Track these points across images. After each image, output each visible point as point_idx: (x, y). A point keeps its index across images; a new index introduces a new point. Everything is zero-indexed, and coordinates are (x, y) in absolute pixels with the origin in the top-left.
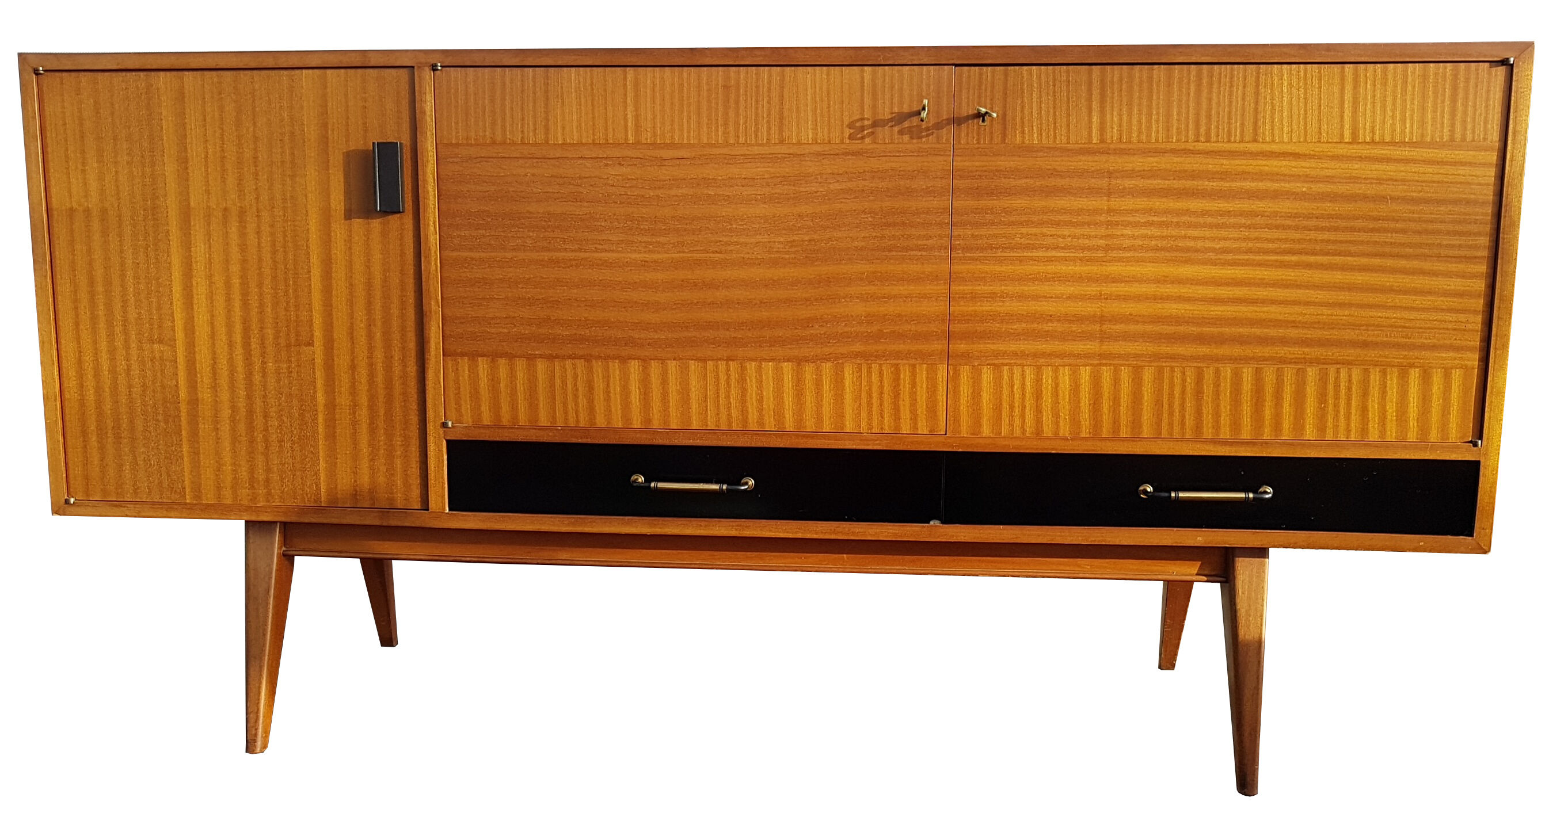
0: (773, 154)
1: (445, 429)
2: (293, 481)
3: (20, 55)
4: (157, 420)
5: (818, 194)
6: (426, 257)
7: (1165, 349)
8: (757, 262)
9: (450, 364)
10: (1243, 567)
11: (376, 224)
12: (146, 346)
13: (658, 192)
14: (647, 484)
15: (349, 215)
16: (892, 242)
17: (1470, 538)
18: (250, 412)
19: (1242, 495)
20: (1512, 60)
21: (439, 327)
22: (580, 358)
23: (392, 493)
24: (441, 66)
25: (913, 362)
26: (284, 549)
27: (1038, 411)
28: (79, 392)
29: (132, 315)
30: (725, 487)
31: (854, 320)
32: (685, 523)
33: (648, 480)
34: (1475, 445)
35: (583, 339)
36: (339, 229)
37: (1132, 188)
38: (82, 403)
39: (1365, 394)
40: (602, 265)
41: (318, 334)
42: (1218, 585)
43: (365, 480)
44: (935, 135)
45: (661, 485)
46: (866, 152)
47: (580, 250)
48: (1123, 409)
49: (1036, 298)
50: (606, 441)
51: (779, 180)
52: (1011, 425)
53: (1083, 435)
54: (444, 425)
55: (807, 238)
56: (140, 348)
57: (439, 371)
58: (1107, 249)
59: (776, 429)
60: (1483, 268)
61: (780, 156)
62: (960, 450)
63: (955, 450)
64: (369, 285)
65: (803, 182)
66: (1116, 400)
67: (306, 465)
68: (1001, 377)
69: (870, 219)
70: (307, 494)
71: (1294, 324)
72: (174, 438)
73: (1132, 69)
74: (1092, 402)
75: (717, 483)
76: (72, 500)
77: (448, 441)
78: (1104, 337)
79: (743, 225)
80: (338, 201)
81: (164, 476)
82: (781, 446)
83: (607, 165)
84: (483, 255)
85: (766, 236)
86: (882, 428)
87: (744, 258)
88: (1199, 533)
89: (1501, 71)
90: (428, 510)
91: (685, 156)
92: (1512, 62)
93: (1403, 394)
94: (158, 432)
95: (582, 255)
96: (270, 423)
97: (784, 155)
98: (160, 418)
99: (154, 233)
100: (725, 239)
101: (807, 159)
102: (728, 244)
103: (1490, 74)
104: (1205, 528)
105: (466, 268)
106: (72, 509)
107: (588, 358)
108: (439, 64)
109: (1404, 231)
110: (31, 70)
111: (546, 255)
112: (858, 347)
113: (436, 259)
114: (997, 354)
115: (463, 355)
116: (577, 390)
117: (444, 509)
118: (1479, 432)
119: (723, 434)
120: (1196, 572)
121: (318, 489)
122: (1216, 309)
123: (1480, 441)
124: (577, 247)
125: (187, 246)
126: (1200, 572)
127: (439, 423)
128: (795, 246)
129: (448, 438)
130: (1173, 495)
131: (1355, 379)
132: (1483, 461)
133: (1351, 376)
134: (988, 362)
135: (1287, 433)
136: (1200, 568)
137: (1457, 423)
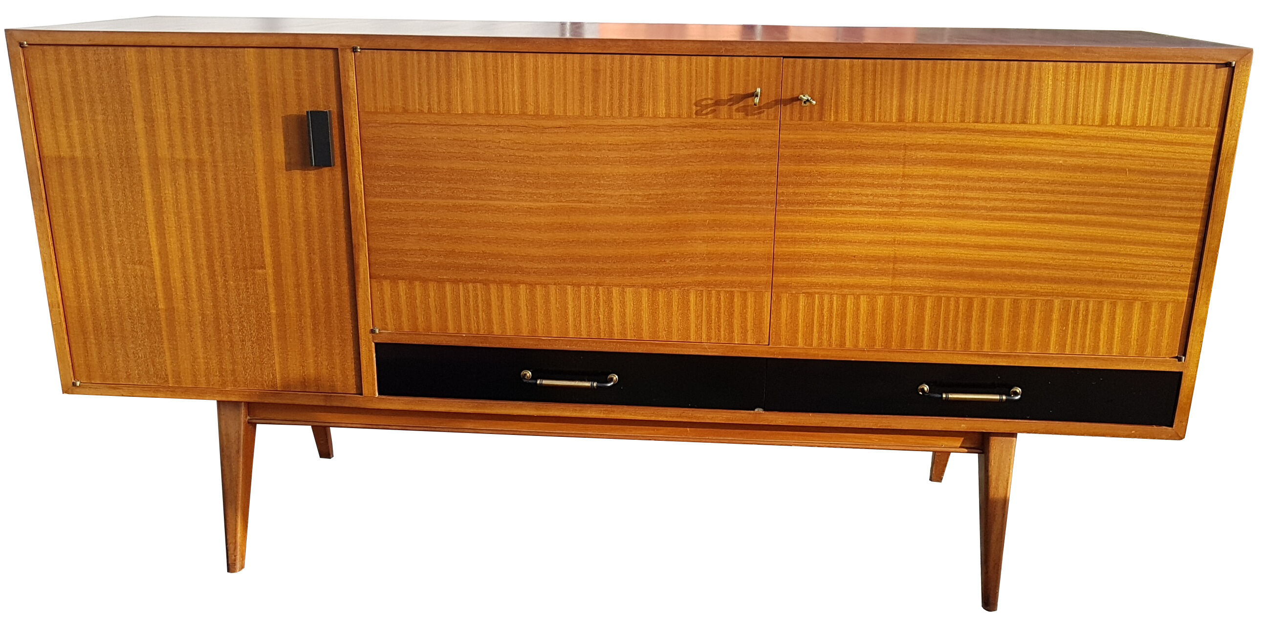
0: (633, 125)
1: (373, 335)
2: (254, 371)
3: (6, 31)
4: (142, 323)
5: (670, 158)
6: (353, 202)
7: (943, 283)
8: (620, 210)
9: (375, 285)
10: (996, 444)
11: (312, 174)
12: (129, 266)
13: (541, 154)
14: (534, 381)
15: (289, 167)
16: (730, 197)
17: (1170, 428)
18: (217, 318)
19: (997, 397)
20: (1234, 63)
21: (366, 256)
22: (480, 282)
23: (332, 381)
24: (360, 49)
25: (744, 289)
26: (248, 418)
27: (843, 329)
28: (77, 301)
29: (116, 241)
30: (595, 384)
31: (697, 257)
32: (564, 408)
33: (535, 377)
34: (1180, 360)
35: (481, 268)
36: (282, 178)
37: (923, 158)
38: (80, 309)
39: (1099, 319)
40: (496, 210)
41: (268, 260)
42: (976, 455)
43: (311, 371)
44: (765, 113)
45: (545, 382)
46: (710, 126)
47: (478, 198)
48: (909, 328)
49: (843, 242)
50: (501, 346)
51: (638, 146)
52: (820, 338)
53: (877, 347)
54: (373, 331)
55: (660, 192)
56: (124, 268)
57: (368, 290)
58: (901, 205)
59: (635, 339)
60: (1197, 226)
61: (639, 127)
62: (780, 357)
63: (775, 357)
64: (308, 222)
65: (658, 148)
66: (904, 321)
67: (263, 359)
68: (814, 302)
69: (712, 179)
70: (266, 382)
71: (1046, 266)
72: (157, 338)
73: (927, 63)
74: (885, 322)
75: (589, 381)
76: (78, 383)
77: (376, 344)
78: (895, 274)
79: (609, 181)
80: (280, 156)
81: (151, 366)
82: (640, 351)
83: (499, 132)
84: (398, 200)
85: (628, 191)
86: (718, 340)
87: (610, 207)
88: (963, 421)
89: (1224, 72)
90: (361, 394)
91: (562, 126)
92: (1234, 65)
93: (1128, 321)
94: (143, 332)
95: (480, 202)
96: (233, 327)
97: (643, 127)
98: (144, 322)
99: (130, 177)
100: (595, 192)
101: (661, 130)
102: (596, 196)
103: (1215, 73)
104: (969, 417)
105: (386, 211)
106: (78, 390)
107: (486, 283)
108: (359, 47)
109: (1137, 196)
110: (18, 44)
111: (451, 202)
112: (700, 278)
113: (361, 204)
114: (811, 285)
115: (385, 278)
116: (478, 306)
117: (375, 394)
118: (1184, 350)
119: (594, 342)
120: (959, 445)
121: (274, 377)
122: (985, 253)
123: (1184, 358)
124: (475, 196)
125: (157, 188)
126: (964, 446)
127: (368, 330)
128: (651, 199)
129: (376, 341)
130: (944, 396)
131: (1091, 309)
132: (1185, 372)
133: (1088, 306)
134: (803, 291)
135: (1035, 347)
136: (963, 442)
137: (1168, 343)
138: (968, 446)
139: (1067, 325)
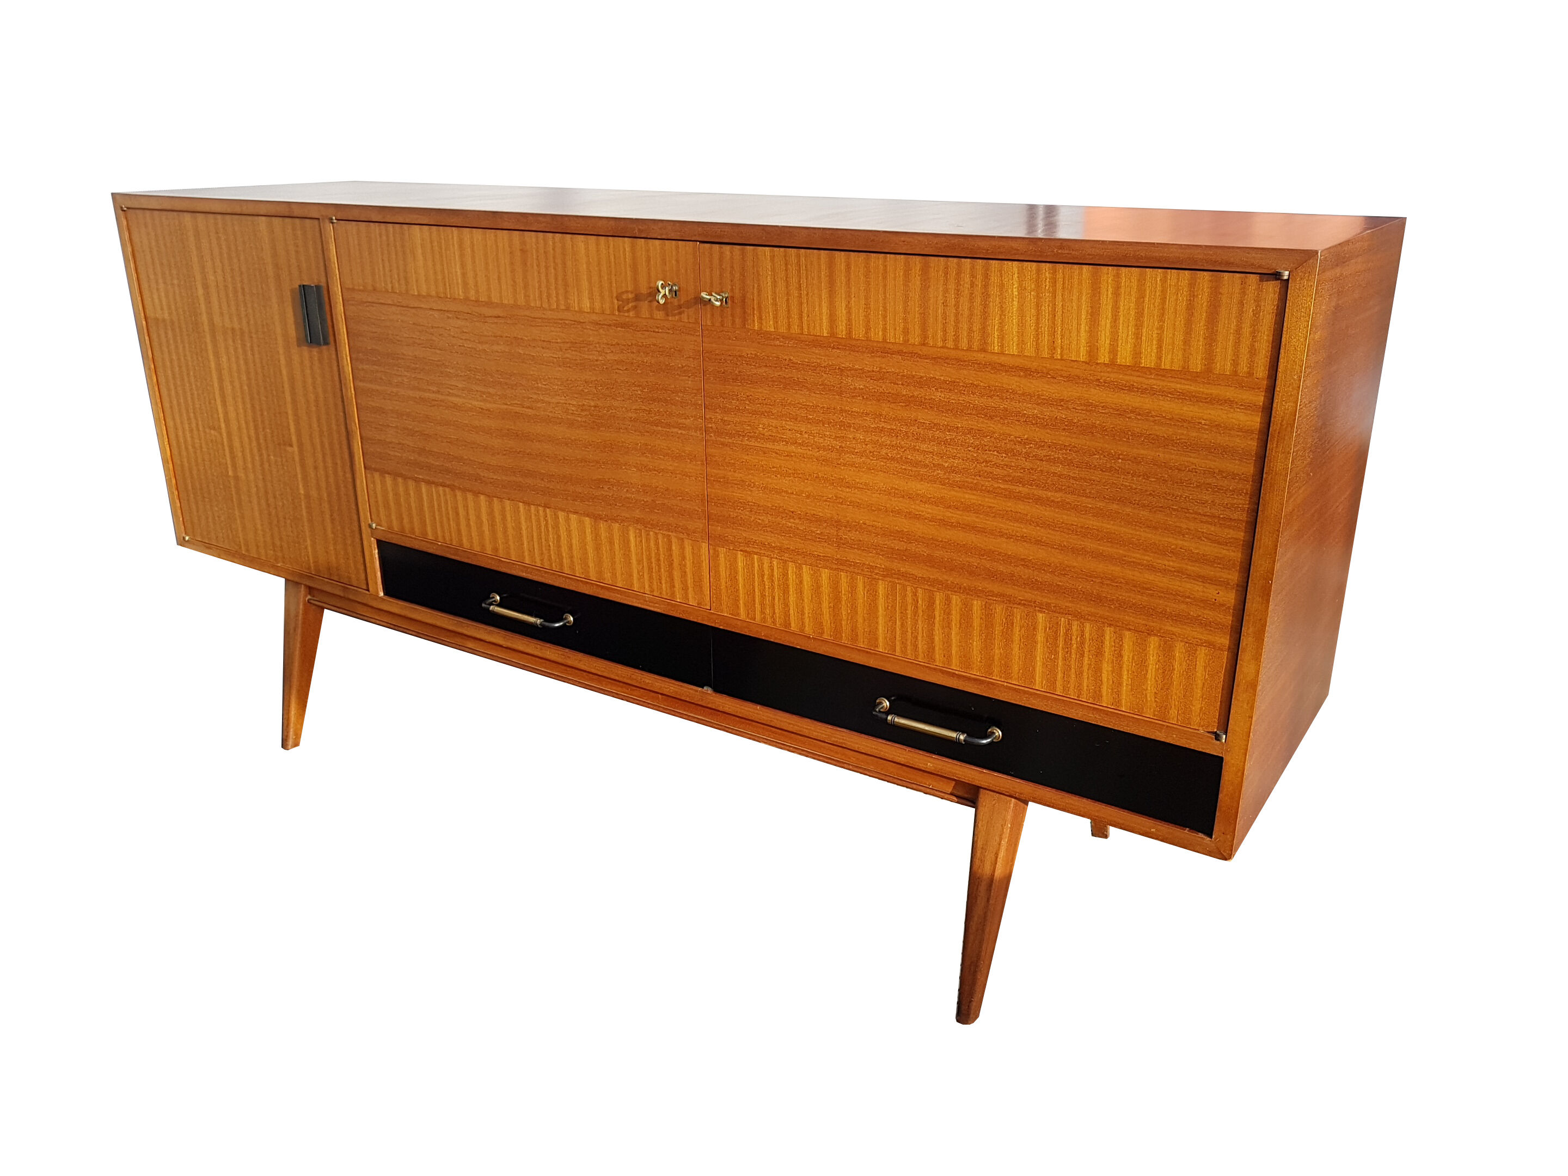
0: (562, 320)
1: (372, 529)
2: (296, 550)
3: (113, 194)
4: (220, 488)
5: (598, 363)
6: (345, 385)
7: (896, 565)
8: (558, 421)
9: (370, 476)
11: (315, 351)
12: (207, 431)
13: (485, 347)
14: (487, 607)
15: (299, 342)
16: (657, 417)
17: (1208, 839)
18: (266, 492)
19: (953, 735)
20: (1286, 274)
21: (360, 444)
22: (448, 486)
23: (349, 573)
25: (681, 536)
26: (309, 597)
27: (786, 605)
29: (197, 406)
30: (539, 621)
31: (633, 487)
32: (527, 643)
34: (1218, 737)
35: (448, 471)
36: (295, 353)
37: (862, 389)
38: (182, 466)
39: (1099, 653)
40: (454, 408)
41: (294, 438)
43: (333, 558)
44: (686, 314)
45: (497, 610)
46: (632, 325)
47: (438, 392)
48: (860, 619)
49: (779, 492)
50: (470, 561)
51: (568, 345)
52: (762, 612)
53: (824, 636)
54: (371, 525)
55: (592, 404)
56: (205, 432)
57: (364, 481)
58: (841, 450)
59: (583, 576)
60: (1240, 535)
61: (567, 322)
62: (721, 627)
63: (717, 626)
64: (317, 401)
65: (586, 349)
66: (854, 608)
68: (753, 564)
69: (639, 392)
71: (1025, 563)
72: (231, 504)
73: (858, 257)
74: (832, 605)
75: (535, 616)
76: (187, 538)
77: (376, 540)
78: (841, 543)
79: (545, 385)
80: (292, 332)
81: (229, 532)
82: (587, 592)
83: (448, 318)
84: (378, 387)
85: (563, 398)
86: (661, 594)
87: (549, 416)
89: (1272, 288)
90: (368, 590)
91: (501, 315)
92: (1286, 278)
93: (1141, 664)
94: (222, 497)
95: (441, 397)
96: (277, 503)
97: (571, 322)
98: (222, 486)
99: (199, 343)
100: (535, 397)
101: (588, 327)
102: (537, 401)
103: (1259, 289)
104: (938, 754)
105: (371, 397)
106: (186, 544)
107: (452, 488)
108: (334, 218)
109: (1146, 476)
110: (119, 208)
111: (417, 394)
112: (637, 514)
113: (349, 388)
114: (748, 543)
115: (376, 470)
116: (449, 514)
117: (378, 593)
118: (1224, 725)
119: (546, 572)
120: (950, 791)
123: (1224, 736)
124: (435, 389)
125: (217, 355)
126: (955, 792)
127: (368, 523)
128: (586, 410)
129: (376, 537)
130: (890, 718)
131: (1087, 635)
132: (1227, 758)
133: (1083, 631)
134: (741, 548)
135: (1016, 676)
136: (954, 787)
137: (1201, 708)
138: (959, 794)
139: (1056, 653)
